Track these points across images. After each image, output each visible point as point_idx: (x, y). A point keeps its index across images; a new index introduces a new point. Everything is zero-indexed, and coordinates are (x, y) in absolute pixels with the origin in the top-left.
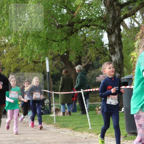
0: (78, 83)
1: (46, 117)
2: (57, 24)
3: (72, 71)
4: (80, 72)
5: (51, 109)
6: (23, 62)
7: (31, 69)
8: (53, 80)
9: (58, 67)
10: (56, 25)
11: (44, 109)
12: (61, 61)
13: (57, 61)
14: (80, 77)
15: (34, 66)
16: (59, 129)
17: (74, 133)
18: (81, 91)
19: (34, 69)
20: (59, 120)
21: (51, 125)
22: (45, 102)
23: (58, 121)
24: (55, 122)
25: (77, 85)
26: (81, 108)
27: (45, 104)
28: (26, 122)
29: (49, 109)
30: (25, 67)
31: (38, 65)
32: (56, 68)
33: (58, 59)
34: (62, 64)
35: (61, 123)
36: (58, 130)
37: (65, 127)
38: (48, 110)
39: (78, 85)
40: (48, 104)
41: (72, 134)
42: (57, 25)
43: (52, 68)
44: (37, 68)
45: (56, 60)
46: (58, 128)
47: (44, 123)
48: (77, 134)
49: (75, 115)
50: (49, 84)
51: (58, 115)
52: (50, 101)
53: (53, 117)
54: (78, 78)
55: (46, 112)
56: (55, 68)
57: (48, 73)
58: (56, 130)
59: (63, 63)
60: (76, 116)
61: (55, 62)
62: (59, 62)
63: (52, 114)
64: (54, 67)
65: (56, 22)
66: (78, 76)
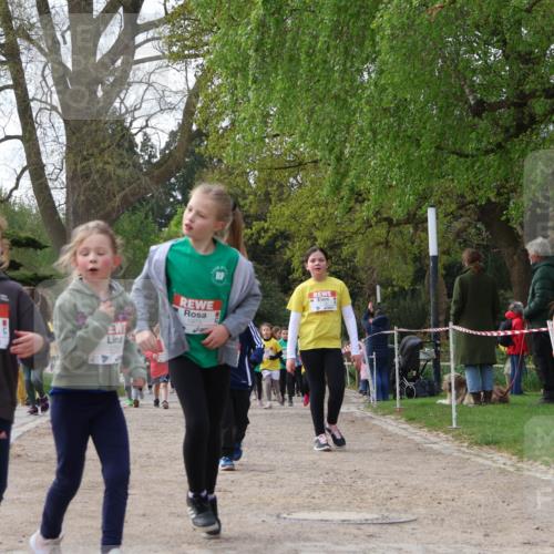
0: (536, 299)
1: (423, 405)
2: (471, 98)
3: (515, 257)
4: (544, 263)
5: (439, 379)
6: (352, 222)
7: (378, 244)
8: (446, 283)
9: (465, 241)
10: (467, 102)
11: (418, 376)
12: (479, 220)
13: (463, 219)
14: (541, 278)
15: (388, 232)
16: (467, 447)
17: (519, 465)
18: (546, 326)
19: (387, 242)
20: (469, 417)
21: (442, 435)
22: (422, 356)
23: (467, 421)
24: (454, 426)
25: (532, 304)
26: (544, 383)
27: (422, 363)
28: (357, 418)
29: (433, 377)
30: (360, 237)
31: (401, 232)
32: (460, 243)
33: (469, 212)
34: (479, 229)
35: (475, 430)
36: (464, 453)
37: (488, 444)
38: (430, 384)
39: (536, 304)
40: (430, 363)
41: (511, 469)
42: (472, 102)
43: (447, 244)
44: (396, 241)
45: (462, 216)
46: (466, 444)
47: (418, 425)
48: (529, 470)
49: (524, 404)
50: (437, 297)
51: (463, 400)
52: (437, 353)
53: (450, 406)
54: (536, 281)
55: (424, 387)
56: (457, 244)
57: (435, 258)
58: (459, 450)
59: (484, 229)
60: (526, 408)
61: (457, 225)
62: (470, 224)
63: (445, 397)
64: (454, 241)
65: (467, 91)
66: (537, 275)
